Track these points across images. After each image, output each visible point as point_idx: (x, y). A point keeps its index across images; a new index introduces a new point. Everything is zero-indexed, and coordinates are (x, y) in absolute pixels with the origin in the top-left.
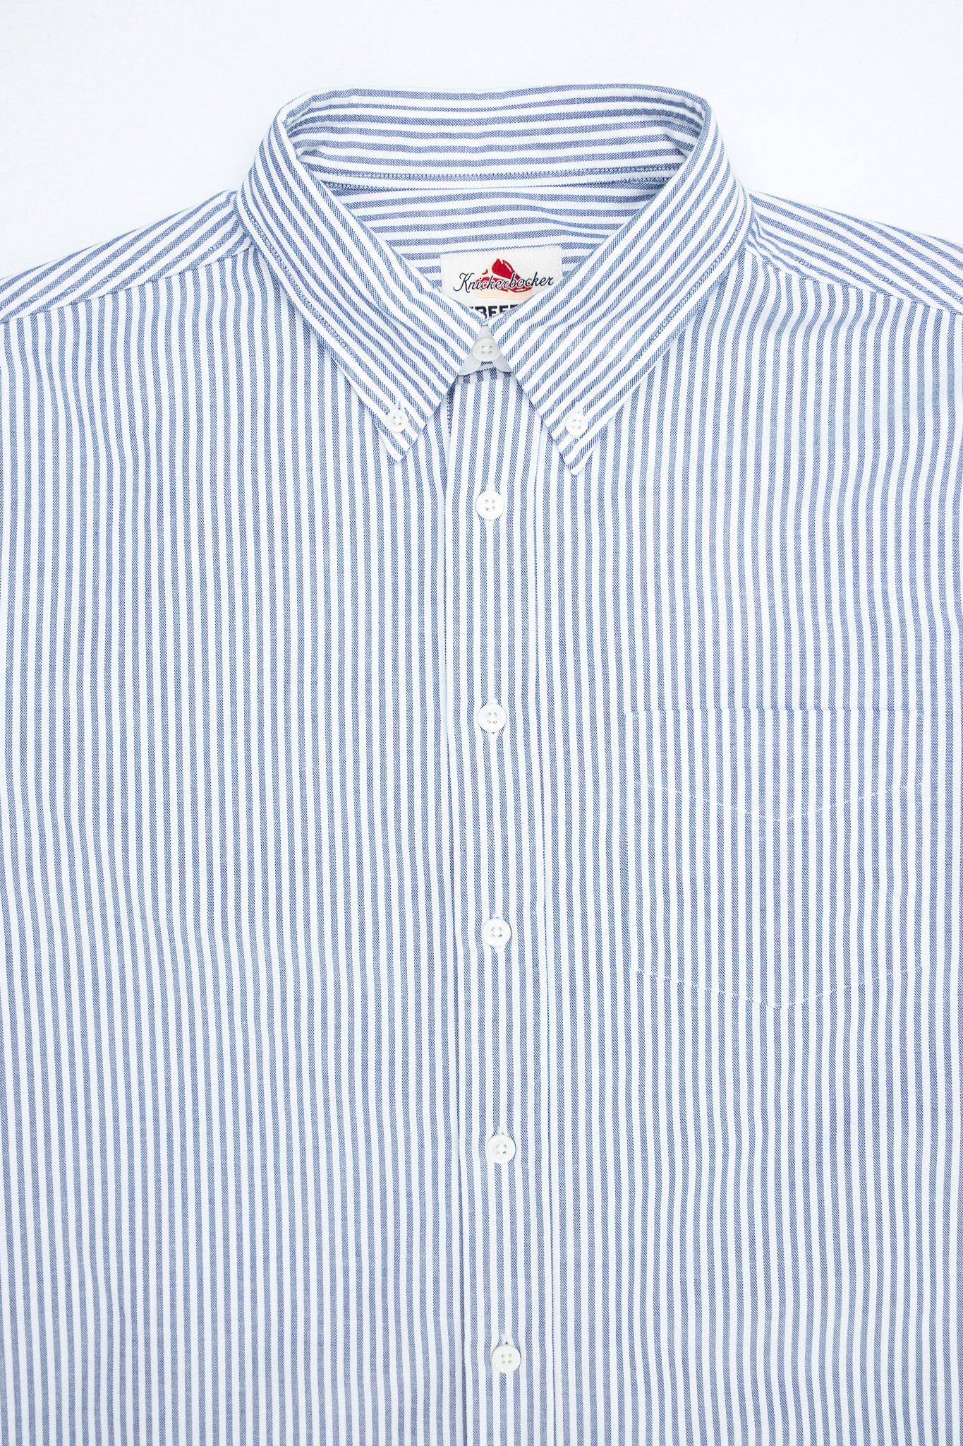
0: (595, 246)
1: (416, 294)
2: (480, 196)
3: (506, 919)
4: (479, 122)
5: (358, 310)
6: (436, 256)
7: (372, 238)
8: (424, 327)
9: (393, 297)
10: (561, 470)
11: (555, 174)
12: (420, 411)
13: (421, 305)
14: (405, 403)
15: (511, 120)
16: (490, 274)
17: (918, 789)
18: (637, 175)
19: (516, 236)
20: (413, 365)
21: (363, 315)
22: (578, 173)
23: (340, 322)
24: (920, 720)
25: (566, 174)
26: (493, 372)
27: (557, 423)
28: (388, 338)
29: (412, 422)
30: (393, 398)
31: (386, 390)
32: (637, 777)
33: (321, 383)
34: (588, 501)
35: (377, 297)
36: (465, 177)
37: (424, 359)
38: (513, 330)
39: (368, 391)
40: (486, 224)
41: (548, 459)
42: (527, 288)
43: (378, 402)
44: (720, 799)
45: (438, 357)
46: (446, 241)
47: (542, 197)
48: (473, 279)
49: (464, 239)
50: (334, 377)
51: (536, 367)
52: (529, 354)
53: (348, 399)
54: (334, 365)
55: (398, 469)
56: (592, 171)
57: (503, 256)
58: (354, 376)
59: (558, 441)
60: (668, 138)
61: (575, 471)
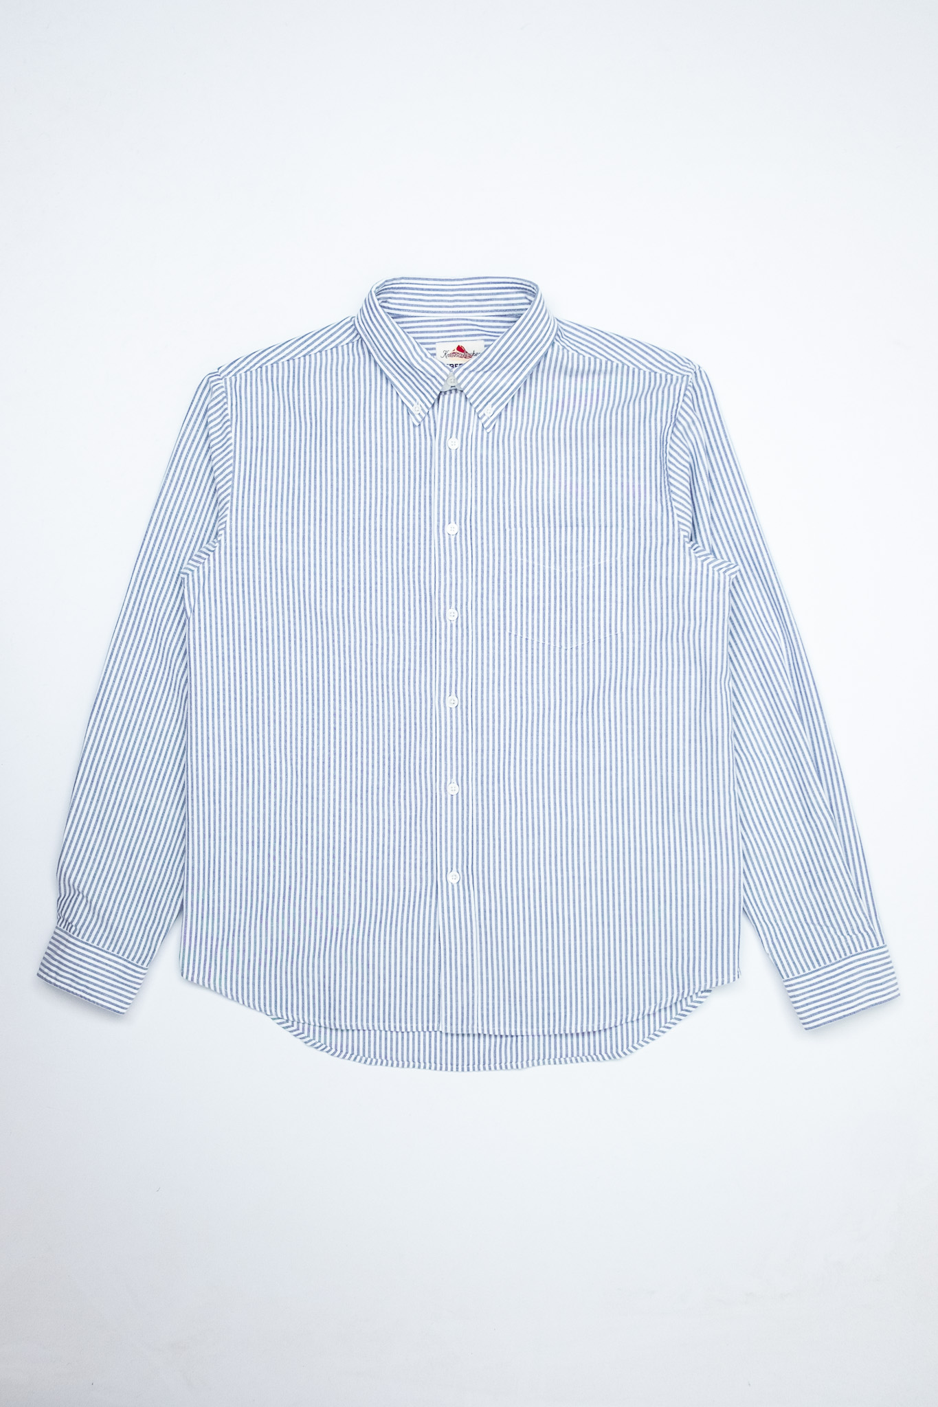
0: (494, 340)
1: (424, 358)
2: (452, 320)
3: (456, 609)
4: (453, 290)
5: (402, 364)
6: (434, 343)
7: (407, 336)
8: (427, 371)
9: (415, 359)
10: (483, 430)
11: (482, 312)
12: (426, 405)
13: (426, 363)
14: (420, 402)
15: (465, 289)
16: (456, 351)
17: (622, 559)
18: (515, 313)
19: (466, 336)
20: (423, 387)
21: (403, 366)
22: (491, 311)
23: (394, 369)
24: (622, 531)
25: (487, 311)
26: (456, 390)
27: (481, 411)
28: (413, 376)
29: (422, 409)
30: (415, 400)
31: (413, 397)
32: (511, 554)
33: (387, 394)
34: (493, 443)
35: (409, 359)
36: (446, 312)
37: (427, 384)
38: (462, 373)
39: (405, 397)
40: (454, 331)
41: (477, 426)
42: (470, 357)
43: (409, 401)
44: (544, 564)
45: (433, 383)
46: (438, 338)
47: (477, 321)
48: (449, 353)
49: (446, 337)
50: (392, 391)
51: (472, 388)
52: (469, 383)
53: (397, 400)
54: (392, 386)
55: (417, 429)
56: (497, 311)
57: (461, 344)
58: (400, 391)
59: (481, 418)
60: (526, 298)
61: (488, 430)
